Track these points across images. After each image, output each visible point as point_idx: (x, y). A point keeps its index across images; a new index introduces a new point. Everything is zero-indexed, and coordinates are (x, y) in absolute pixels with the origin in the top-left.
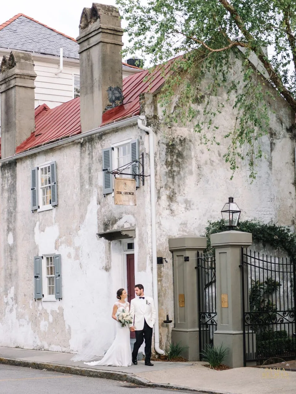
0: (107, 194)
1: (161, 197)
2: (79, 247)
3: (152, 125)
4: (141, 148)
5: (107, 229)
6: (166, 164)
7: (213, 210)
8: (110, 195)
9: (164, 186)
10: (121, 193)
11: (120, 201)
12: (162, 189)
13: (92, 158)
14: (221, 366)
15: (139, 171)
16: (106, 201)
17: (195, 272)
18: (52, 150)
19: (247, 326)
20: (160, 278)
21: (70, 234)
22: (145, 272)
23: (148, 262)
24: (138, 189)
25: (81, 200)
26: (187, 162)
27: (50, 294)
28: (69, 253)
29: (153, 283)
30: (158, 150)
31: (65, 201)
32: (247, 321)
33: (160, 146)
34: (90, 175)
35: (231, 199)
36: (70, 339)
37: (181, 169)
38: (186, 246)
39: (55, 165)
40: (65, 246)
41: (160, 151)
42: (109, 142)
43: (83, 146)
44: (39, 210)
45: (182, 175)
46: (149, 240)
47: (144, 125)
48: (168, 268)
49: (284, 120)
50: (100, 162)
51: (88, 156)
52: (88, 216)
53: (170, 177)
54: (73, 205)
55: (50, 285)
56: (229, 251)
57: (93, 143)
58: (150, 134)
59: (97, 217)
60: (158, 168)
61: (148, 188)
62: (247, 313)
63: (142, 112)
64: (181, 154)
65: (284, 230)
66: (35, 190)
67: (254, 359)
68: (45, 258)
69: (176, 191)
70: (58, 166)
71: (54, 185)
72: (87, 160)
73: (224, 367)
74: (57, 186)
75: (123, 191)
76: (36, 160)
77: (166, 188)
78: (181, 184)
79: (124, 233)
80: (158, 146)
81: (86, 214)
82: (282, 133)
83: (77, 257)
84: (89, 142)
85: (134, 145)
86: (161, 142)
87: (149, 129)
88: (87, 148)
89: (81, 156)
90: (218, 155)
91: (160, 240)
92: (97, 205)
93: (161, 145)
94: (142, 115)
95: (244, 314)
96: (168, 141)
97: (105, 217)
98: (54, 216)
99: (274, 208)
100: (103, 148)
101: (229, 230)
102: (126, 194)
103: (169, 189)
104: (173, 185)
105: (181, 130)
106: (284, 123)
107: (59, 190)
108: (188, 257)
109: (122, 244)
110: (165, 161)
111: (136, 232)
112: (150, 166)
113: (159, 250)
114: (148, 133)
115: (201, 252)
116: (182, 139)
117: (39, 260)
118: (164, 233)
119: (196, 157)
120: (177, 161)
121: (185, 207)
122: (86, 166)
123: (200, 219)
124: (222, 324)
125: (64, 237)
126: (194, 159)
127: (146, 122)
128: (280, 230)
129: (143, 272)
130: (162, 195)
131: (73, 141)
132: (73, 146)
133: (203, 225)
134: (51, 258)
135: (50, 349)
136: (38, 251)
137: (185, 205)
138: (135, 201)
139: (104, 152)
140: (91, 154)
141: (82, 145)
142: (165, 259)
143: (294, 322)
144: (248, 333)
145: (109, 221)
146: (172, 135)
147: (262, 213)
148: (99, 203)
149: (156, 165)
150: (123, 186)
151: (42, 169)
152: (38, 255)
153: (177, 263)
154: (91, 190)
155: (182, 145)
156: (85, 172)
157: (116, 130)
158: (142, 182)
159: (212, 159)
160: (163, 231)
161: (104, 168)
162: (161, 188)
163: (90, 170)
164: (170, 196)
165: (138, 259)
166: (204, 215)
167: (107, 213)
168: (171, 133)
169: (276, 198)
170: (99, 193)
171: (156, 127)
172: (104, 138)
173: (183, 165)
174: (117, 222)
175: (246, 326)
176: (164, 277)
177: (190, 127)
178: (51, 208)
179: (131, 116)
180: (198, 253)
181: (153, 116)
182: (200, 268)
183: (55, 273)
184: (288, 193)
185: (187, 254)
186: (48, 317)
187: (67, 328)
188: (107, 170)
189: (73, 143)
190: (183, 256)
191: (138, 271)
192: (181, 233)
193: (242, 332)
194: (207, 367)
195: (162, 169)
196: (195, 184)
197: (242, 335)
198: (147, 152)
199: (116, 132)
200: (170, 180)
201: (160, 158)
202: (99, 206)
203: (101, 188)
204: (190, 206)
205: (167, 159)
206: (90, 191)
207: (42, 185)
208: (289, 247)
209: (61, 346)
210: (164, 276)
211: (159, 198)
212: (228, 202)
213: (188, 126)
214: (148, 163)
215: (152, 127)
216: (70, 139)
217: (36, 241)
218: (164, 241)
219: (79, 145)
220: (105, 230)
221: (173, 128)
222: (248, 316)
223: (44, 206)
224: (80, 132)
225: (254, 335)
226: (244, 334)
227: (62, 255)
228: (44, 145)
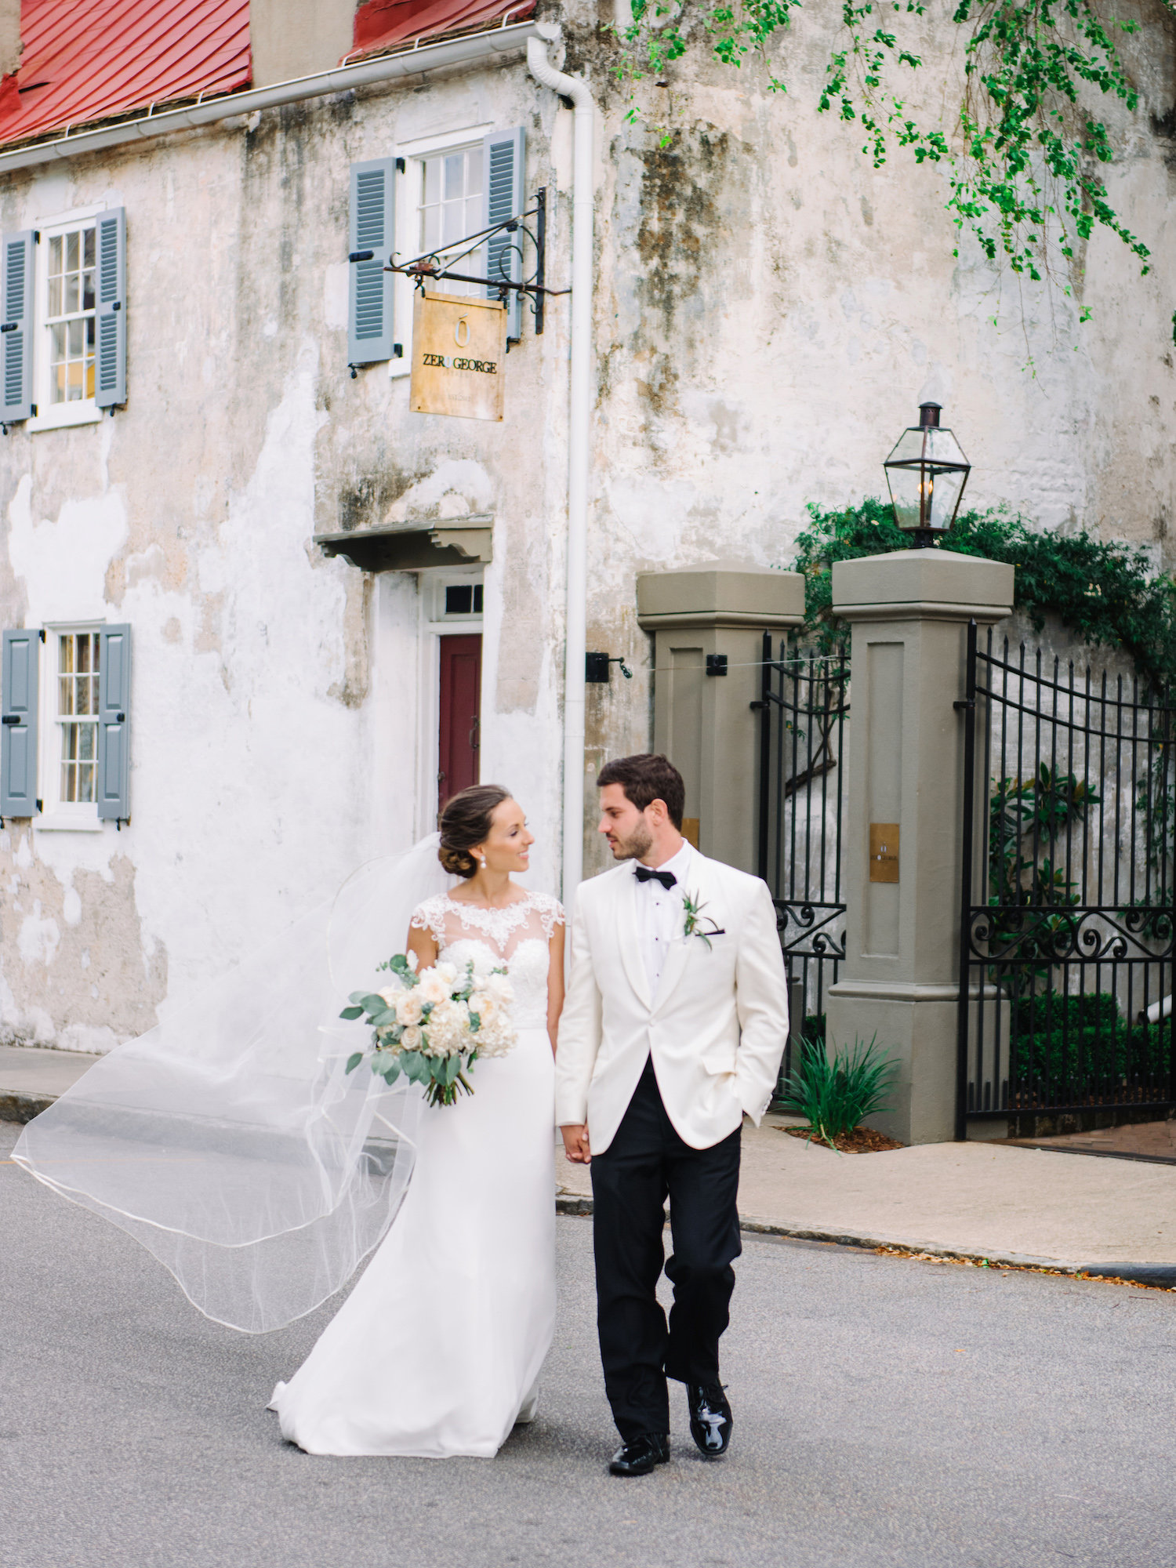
0: (366, 366)
1: (613, 391)
2: (220, 598)
3: (588, 67)
4: (533, 169)
5: (358, 521)
6: (640, 246)
7: (831, 459)
8: (380, 369)
9: (627, 343)
10: (441, 363)
11: (436, 397)
12: (618, 353)
13: (300, 201)
14: (859, 1133)
15: (521, 271)
16: (357, 396)
17: (750, 726)
18: (110, 158)
19: (978, 967)
20: (596, 744)
21: (179, 535)
22: (532, 715)
23: (547, 670)
24: (513, 349)
25: (238, 385)
26: (730, 240)
27: (71, 798)
28: (174, 620)
29: (563, 765)
30: (606, 183)
31: (159, 388)
32: (976, 942)
33: (616, 163)
34: (288, 277)
35: (931, 413)
36: (160, 1001)
37: (704, 269)
38: (717, 607)
39: (119, 225)
40: (154, 586)
41: (616, 182)
42: (384, 132)
43: (261, 142)
44: (32, 424)
45: (707, 298)
46: (557, 576)
47: (555, 66)
48: (629, 702)
49: (1144, 79)
50: (337, 219)
51: (281, 193)
52: (269, 458)
53: (653, 302)
54: (201, 408)
55: (72, 756)
56: (915, 636)
57: (305, 135)
58: (577, 109)
59: (311, 465)
60: (607, 260)
61: (558, 346)
62: (979, 910)
63: (548, 9)
64: (706, 203)
65: (1124, 561)
66: (20, 335)
67: (1000, 1109)
68: (53, 639)
69: (678, 365)
70: (133, 230)
71: (114, 316)
72: (273, 210)
73: (873, 1139)
74: (127, 318)
75: (450, 355)
76: (29, 197)
77: (636, 350)
78: (698, 337)
79: (443, 540)
80: (610, 162)
81: (259, 448)
82: (1132, 137)
83: (209, 639)
84: (287, 128)
85: (501, 156)
86: (622, 145)
87: (577, 85)
88: (277, 157)
89: (245, 188)
90: (861, 219)
91: (600, 578)
92: (314, 411)
93: (623, 157)
94: (547, 20)
95: (967, 912)
96: (653, 143)
97: (352, 468)
98: (104, 452)
99: (1085, 463)
100: (355, 160)
101: (916, 546)
102: (461, 367)
103: (647, 354)
104: (667, 338)
105: (709, 96)
106: (1142, 92)
107: (136, 337)
108: (723, 659)
109: (421, 589)
110: (637, 231)
111: (495, 539)
112: (572, 248)
113: (596, 622)
114: (568, 102)
115: (778, 639)
116: (712, 139)
117: (24, 645)
118: (620, 548)
119: (769, 221)
120: (688, 234)
121: (714, 436)
122: (271, 234)
123: (773, 494)
124: (868, 952)
125: (151, 550)
126: (760, 228)
127: (562, 56)
128: (1103, 560)
129: (519, 718)
130: (620, 382)
131: (213, 123)
132: (211, 146)
133: (783, 522)
134: (83, 640)
135: (63, 1044)
136: (23, 608)
137: (715, 428)
138: (498, 400)
139: (361, 177)
140: (294, 182)
141: (254, 140)
142: (621, 660)
143: (1169, 956)
144: (981, 997)
145: (370, 485)
146: (673, 118)
147: (1035, 480)
148: (326, 402)
149: (598, 246)
150: (453, 330)
151: (56, 242)
152: (20, 626)
153: (669, 681)
154: (290, 342)
155: (710, 166)
156: (264, 262)
157: (419, 83)
158: (531, 319)
159: (837, 234)
160: (617, 540)
161: (355, 250)
162: (615, 347)
163: (286, 253)
164: (649, 387)
165: (500, 659)
166: (790, 478)
167: (359, 449)
168: (666, 109)
169: (1093, 419)
170: (328, 359)
171: (603, 78)
172: (359, 112)
173: (713, 252)
174: (407, 492)
175: (971, 966)
176: (612, 742)
177: (747, 85)
178: (95, 414)
179: (495, 24)
180: (767, 641)
181: (593, 27)
182: (774, 707)
183: (102, 704)
184: (1145, 400)
185: (721, 643)
186: (61, 900)
187: (150, 949)
188: (369, 256)
189: (207, 130)
190: (699, 650)
191: (499, 712)
192: (694, 552)
193: (953, 991)
194: (798, 1136)
195: (622, 264)
196: (759, 338)
197: (955, 1004)
198: (562, 185)
199: (418, 91)
200: (656, 314)
201: (616, 215)
202: (324, 413)
203: (335, 335)
204: (734, 437)
205: (644, 223)
206: (283, 346)
207: (54, 309)
208: (1143, 634)
209: (115, 1031)
210: (613, 735)
211: (604, 391)
212: (917, 424)
213: (742, 82)
214: (565, 235)
215: (587, 76)
216: (202, 113)
217: (13, 563)
218: (619, 582)
219: (239, 143)
220: (347, 524)
221: (678, 87)
222: (982, 922)
223: (60, 405)
224: (246, 85)
225: (1006, 1004)
226: (963, 999)
227: (134, 627)
228: (72, 131)
